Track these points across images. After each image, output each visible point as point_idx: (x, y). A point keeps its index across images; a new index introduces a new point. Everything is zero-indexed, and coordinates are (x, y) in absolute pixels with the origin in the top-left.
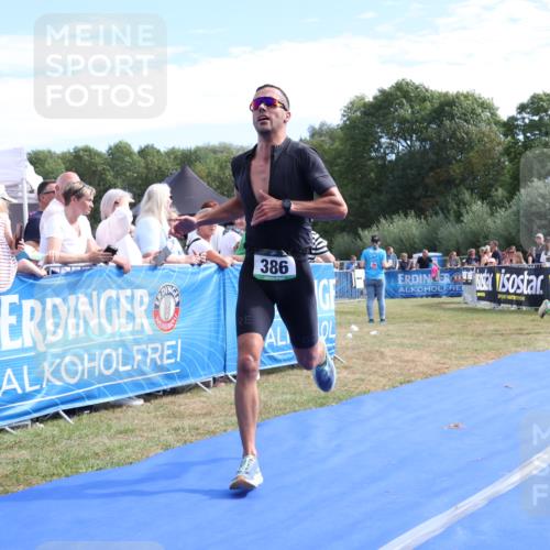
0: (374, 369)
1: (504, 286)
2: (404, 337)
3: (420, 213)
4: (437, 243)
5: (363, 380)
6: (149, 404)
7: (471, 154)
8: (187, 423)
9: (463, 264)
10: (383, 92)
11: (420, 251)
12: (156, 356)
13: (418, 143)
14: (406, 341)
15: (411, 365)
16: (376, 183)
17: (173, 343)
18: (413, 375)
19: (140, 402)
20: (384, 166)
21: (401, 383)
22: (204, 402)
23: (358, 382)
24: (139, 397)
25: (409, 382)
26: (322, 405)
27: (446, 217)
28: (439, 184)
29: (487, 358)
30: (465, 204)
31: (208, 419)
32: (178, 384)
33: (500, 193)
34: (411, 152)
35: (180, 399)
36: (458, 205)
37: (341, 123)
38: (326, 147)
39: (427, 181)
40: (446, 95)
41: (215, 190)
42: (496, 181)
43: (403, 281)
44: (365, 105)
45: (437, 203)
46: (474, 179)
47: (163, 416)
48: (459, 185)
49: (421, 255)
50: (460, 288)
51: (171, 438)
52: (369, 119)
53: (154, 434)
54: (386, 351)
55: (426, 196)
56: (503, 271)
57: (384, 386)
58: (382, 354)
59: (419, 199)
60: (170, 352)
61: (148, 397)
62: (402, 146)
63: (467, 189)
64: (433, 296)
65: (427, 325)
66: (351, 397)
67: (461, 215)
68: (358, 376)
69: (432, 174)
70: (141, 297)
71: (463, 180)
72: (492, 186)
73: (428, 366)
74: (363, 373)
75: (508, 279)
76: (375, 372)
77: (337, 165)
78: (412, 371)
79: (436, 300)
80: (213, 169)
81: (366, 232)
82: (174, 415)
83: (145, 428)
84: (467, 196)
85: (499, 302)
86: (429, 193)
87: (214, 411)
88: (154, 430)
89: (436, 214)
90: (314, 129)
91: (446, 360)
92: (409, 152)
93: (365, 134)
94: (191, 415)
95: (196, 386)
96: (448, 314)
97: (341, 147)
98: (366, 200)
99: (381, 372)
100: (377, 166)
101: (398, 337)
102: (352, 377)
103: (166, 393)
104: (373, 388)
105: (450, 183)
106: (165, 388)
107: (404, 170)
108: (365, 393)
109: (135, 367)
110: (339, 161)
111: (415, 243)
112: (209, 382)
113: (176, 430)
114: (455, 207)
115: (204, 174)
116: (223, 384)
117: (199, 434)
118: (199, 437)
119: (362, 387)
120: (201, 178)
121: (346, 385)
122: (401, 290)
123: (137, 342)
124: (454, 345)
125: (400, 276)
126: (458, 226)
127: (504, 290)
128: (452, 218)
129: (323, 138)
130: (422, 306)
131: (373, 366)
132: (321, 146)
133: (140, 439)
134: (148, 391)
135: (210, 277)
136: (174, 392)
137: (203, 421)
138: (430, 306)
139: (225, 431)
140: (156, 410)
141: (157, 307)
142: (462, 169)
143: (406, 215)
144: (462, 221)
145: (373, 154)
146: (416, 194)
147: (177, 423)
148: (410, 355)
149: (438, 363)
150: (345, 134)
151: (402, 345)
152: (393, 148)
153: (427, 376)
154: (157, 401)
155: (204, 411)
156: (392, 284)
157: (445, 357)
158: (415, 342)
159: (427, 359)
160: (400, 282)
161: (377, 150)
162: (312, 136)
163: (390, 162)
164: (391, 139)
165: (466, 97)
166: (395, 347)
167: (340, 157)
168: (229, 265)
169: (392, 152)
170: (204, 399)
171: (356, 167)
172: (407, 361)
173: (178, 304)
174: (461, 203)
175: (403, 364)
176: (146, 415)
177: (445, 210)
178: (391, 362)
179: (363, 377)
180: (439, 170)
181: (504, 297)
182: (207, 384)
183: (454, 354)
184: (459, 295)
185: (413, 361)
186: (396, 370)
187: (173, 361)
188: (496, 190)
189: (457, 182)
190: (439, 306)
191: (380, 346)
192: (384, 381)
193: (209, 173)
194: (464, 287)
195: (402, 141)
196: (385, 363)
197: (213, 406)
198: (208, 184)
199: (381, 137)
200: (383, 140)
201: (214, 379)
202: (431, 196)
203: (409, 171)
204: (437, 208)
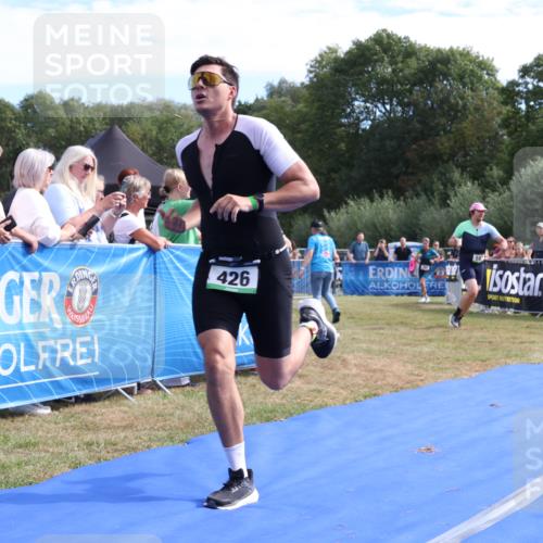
0: (334, 379)
1: (495, 285)
2: (372, 342)
3: (399, 194)
4: (418, 231)
5: (319, 391)
6: (56, 413)
7: (465, 125)
8: (102, 437)
9: (447, 257)
10: (358, 45)
11: (398, 240)
12: (67, 354)
13: (399, 108)
14: (375, 347)
15: (378, 375)
16: (347, 155)
17: (88, 339)
18: (381, 387)
19: (47, 411)
20: (356, 135)
21: (365, 397)
22: (125, 412)
23: (315, 394)
24: (45, 404)
25: (375, 395)
26: (268, 420)
27: (430, 200)
28: (422, 160)
29: (470, 370)
30: (453, 185)
31: (129, 433)
32: (96, 389)
33: (496, 172)
34: (390, 119)
35: (96, 407)
36: (445, 186)
37: (307, 81)
38: (288, 109)
39: (409, 155)
40: (439, 50)
41: (151, 156)
42: (492, 157)
43: (375, 274)
44: (336, 59)
45: (420, 181)
46: (466, 155)
47: (74, 428)
48: (447, 162)
49: (398, 244)
50: (444, 285)
51: (81, 454)
52: (341, 77)
53: (62, 449)
54: (350, 357)
55: (406, 173)
56: (495, 266)
57: (345, 400)
58: (344, 361)
59: (397, 177)
60: (84, 350)
61: (56, 405)
62: (379, 112)
63: (457, 167)
64: (410, 294)
65: (402, 330)
66: (304, 412)
67: (448, 197)
68: (313, 387)
69: (414, 146)
70: (51, 282)
71: (452, 156)
72: (487, 164)
73: (399, 377)
74: (320, 383)
75: (501, 277)
76: (336, 382)
77: (299, 132)
78: (379, 383)
79: (413, 299)
80: (151, 130)
81: (333, 214)
82: (87, 427)
83: (50, 442)
84: (456, 175)
85: (489, 303)
86: (410, 170)
87: (136, 424)
88: (62, 444)
89: (418, 195)
90: (272, 87)
91: (422, 371)
92: (388, 118)
93: (335, 95)
94: (108, 428)
95: (117, 393)
96: (427, 316)
97: (305, 110)
98: (334, 175)
99: (342, 383)
100: (349, 134)
101: (364, 342)
102: (306, 387)
103: (79, 400)
104: (330, 402)
105: (436, 159)
106: (77, 393)
107: (381, 140)
108: (321, 407)
109: (40, 367)
110: (303, 127)
111: (391, 229)
112: (133, 388)
113: (89, 444)
114: (441, 187)
115: (138, 137)
116: (150, 391)
117: (116, 451)
118: (116, 455)
119: (318, 401)
120: (133, 141)
121: (299, 397)
122: (372, 285)
123: (42, 337)
124: (432, 353)
125: (371, 268)
126: (443, 211)
127: (496, 290)
128: (436, 202)
129: (283, 99)
130: (397, 306)
131: (333, 376)
132: (282, 108)
133: (43, 454)
134: (57, 397)
135: (137, 261)
136: (89, 399)
137: (122, 435)
138: (406, 306)
139: (148, 447)
140: (66, 419)
141: (70, 294)
142: (452, 143)
143: (382, 197)
144: (449, 205)
145: (344, 121)
146: (395, 171)
147: (89, 437)
148: (377, 363)
149: (412, 374)
150: (311, 94)
151: (369, 351)
152: (368, 113)
153: (397, 389)
154: (66, 410)
155: (124, 424)
156: (361, 278)
157: (419, 367)
158: (386, 348)
159: (399, 369)
160: (371, 276)
161: (348, 116)
162: (271, 95)
163: (364, 130)
164: (365, 101)
165: (461, 54)
166: (361, 354)
167: (304, 122)
168: (162, 248)
169: (367, 119)
170: (126, 409)
171: (322, 135)
172: (374, 371)
173: (95, 292)
174: (449, 183)
175: (369, 375)
176: (53, 425)
177: (429, 191)
178: (354, 371)
179: (320, 388)
180: (422, 143)
181: (495, 298)
182: (130, 391)
183: (431, 365)
184: (441, 294)
185: (381, 371)
186: (359, 381)
187: (89, 361)
188: (491, 169)
189: (445, 158)
190: (417, 306)
191: (343, 353)
192: (345, 393)
193: (145, 135)
194: (447, 284)
195: (379, 105)
196: (347, 372)
197: (136, 418)
198: (143, 149)
199: (356, 99)
200: (356, 103)
201: (139, 384)
202: (412, 174)
203: (388, 142)
204: (419, 188)
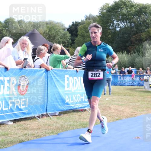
2: (119, 101)
3: (128, 52)
4: (135, 64)
8: (30, 132)
10: (115, 3)
11: (128, 67)
12: (18, 105)
13: (129, 24)
14: (120, 103)
16: (111, 39)
18: (122, 117)
19: (12, 123)
20: (115, 32)
22: (38, 124)
27: (139, 54)
28: (136, 41)
31: (38, 131)
35: (28, 122)
37: (98, 15)
39: (132, 39)
43: (120, 79)
45: (135, 48)
47: (20, 129)
48: (144, 41)
50: (143, 83)
51: (23, 138)
52: (110, 13)
54: (112, 106)
55: (131, 45)
58: (110, 108)
59: (128, 47)
60: (24, 103)
61: (14, 121)
62: (122, 25)
64: (132, 85)
65: (129, 97)
69: (134, 36)
70: (13, 81)
73: (128, 113)
78: (122, 115)
79: (133, 87)
82: (25, 129)
87: (41, 128)
88: (17, 134)
89: (135, 53)
90: (87, 16)
91: (136, 111)
92: (125, 27)
93: (108, 19)
94: (32, 129)
95: (35, 117)
96: (137, 93)
100: (112, 32)
101: (117, 101)
107: (123, 34)
109: (9, 109)
112: (40, 116)
117: (34, 137)
124: (139, 105)
125: (119, 77)
128: (141, 55)
129: (90, 20)
134: (15, 119)
140: (18, 126)
141: (20, 85)
142: (146, 35)
143: (123, 53)
145: (111, 28)
146: (127, 44)
150: (100, 19)
151: (118, 105)
152: (119, 25)
153: (127, 117)
154: (18, 123)
155: (37, 128)
156: (116, 80)
158: (124, 103)
159: (128, 110)
161: (112, 26)
162: (86, 19)
163: (117, 31)
164: (118, 22)
166: (116, 105)
168: (50, 70)
169: (118, 27)
171: (103, 32)
172: (120, 111)
173: (28, 84)
175: (118, 112)
177: (138, 51)
178: (113, 111)
183: (139, 109)
184: (142, 86)
185: (122, 111)
186: (115, 114)
187: (25, 107)
191: (109, 105)
192: (110, 118)
195: (122, 23)
196: (111, 111)
198: (44, 37)
201: (42, 115)
202: (133, 45)
203: (125, 35)
204: (135, 50)
